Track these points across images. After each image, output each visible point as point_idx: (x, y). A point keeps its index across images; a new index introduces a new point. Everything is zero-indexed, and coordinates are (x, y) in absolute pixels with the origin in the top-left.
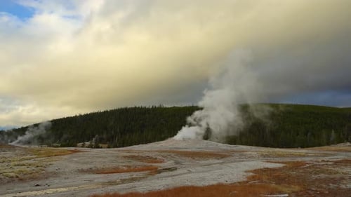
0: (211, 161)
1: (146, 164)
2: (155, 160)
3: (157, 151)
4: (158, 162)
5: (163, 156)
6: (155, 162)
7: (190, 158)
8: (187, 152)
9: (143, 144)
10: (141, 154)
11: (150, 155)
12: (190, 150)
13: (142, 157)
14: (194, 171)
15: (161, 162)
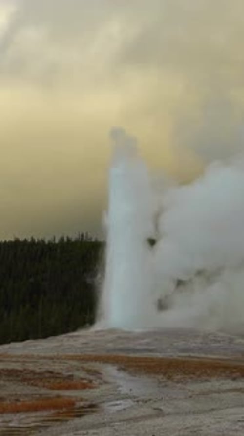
0: (215, 383)
1: (43, 391)
2: (68, 382)
3: (73, 358)
4: (75, 387)
5: (88, 371)
6: (69, 387)
7: (160, 377)
8: (152, 360)
9: (36, 338)
10: (31, 366)
11: (56, 367)
12: (159, 355)
13: (33, 372)
14: (170, 410)
15: (84, 387)
